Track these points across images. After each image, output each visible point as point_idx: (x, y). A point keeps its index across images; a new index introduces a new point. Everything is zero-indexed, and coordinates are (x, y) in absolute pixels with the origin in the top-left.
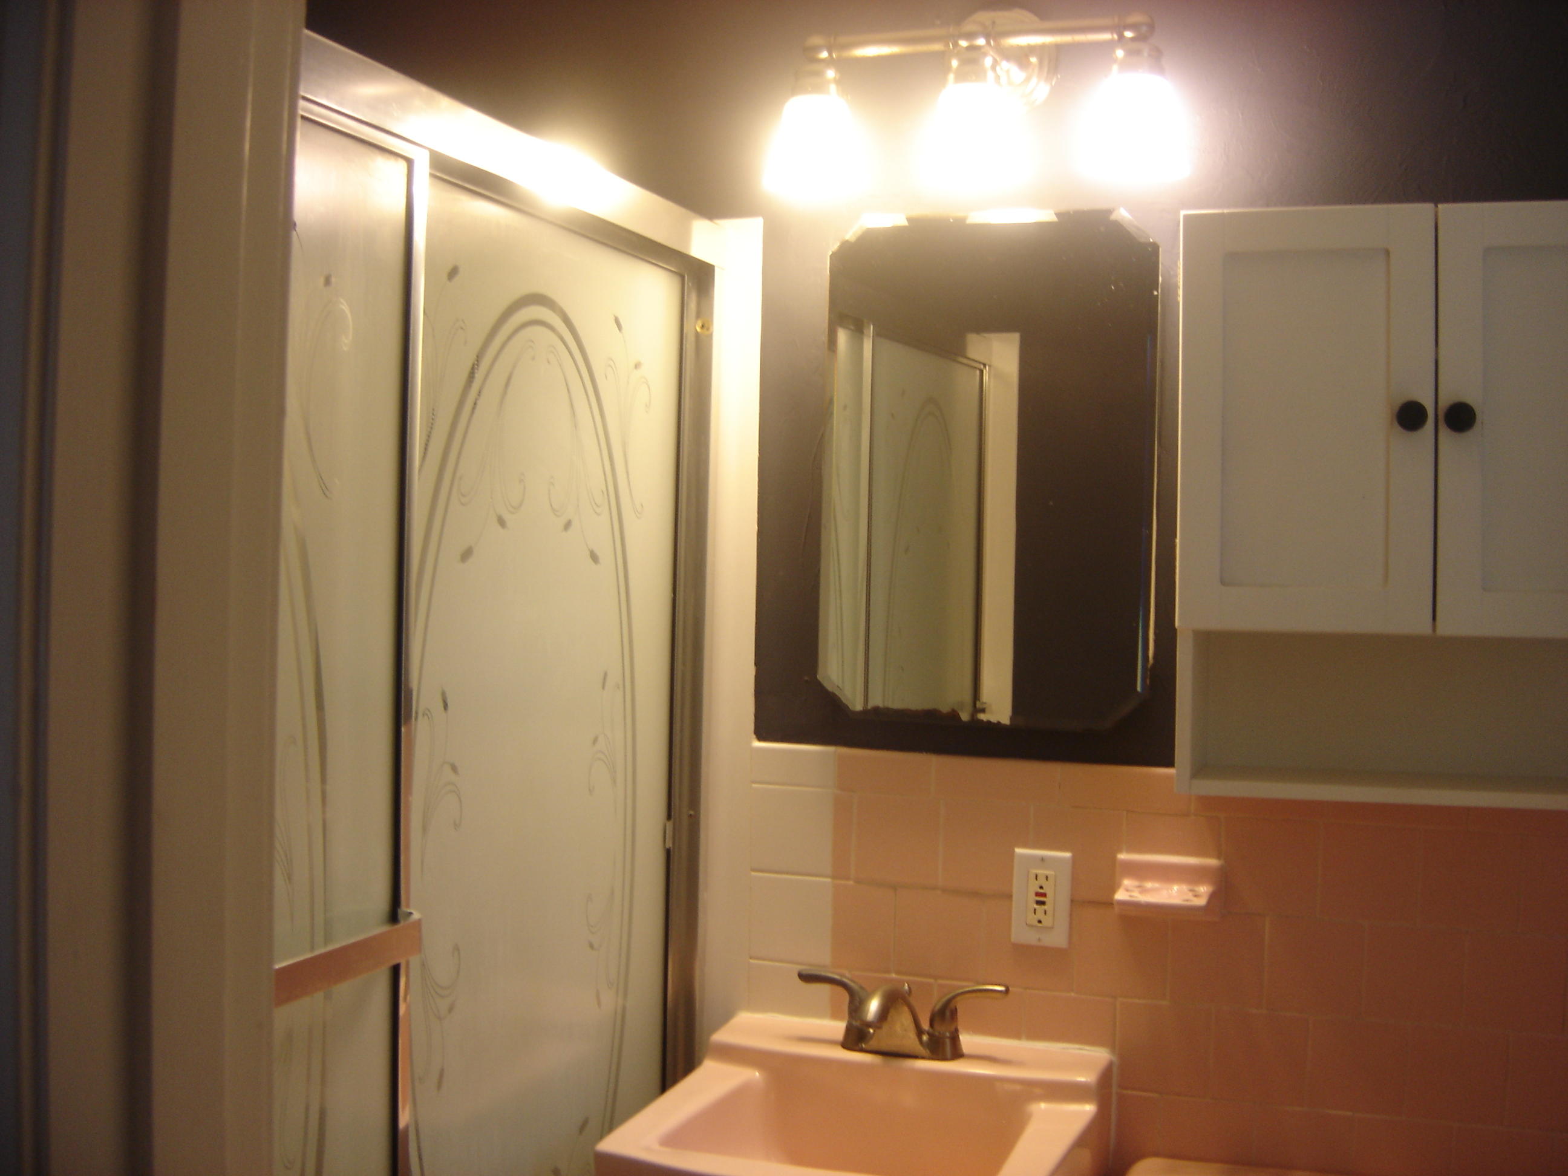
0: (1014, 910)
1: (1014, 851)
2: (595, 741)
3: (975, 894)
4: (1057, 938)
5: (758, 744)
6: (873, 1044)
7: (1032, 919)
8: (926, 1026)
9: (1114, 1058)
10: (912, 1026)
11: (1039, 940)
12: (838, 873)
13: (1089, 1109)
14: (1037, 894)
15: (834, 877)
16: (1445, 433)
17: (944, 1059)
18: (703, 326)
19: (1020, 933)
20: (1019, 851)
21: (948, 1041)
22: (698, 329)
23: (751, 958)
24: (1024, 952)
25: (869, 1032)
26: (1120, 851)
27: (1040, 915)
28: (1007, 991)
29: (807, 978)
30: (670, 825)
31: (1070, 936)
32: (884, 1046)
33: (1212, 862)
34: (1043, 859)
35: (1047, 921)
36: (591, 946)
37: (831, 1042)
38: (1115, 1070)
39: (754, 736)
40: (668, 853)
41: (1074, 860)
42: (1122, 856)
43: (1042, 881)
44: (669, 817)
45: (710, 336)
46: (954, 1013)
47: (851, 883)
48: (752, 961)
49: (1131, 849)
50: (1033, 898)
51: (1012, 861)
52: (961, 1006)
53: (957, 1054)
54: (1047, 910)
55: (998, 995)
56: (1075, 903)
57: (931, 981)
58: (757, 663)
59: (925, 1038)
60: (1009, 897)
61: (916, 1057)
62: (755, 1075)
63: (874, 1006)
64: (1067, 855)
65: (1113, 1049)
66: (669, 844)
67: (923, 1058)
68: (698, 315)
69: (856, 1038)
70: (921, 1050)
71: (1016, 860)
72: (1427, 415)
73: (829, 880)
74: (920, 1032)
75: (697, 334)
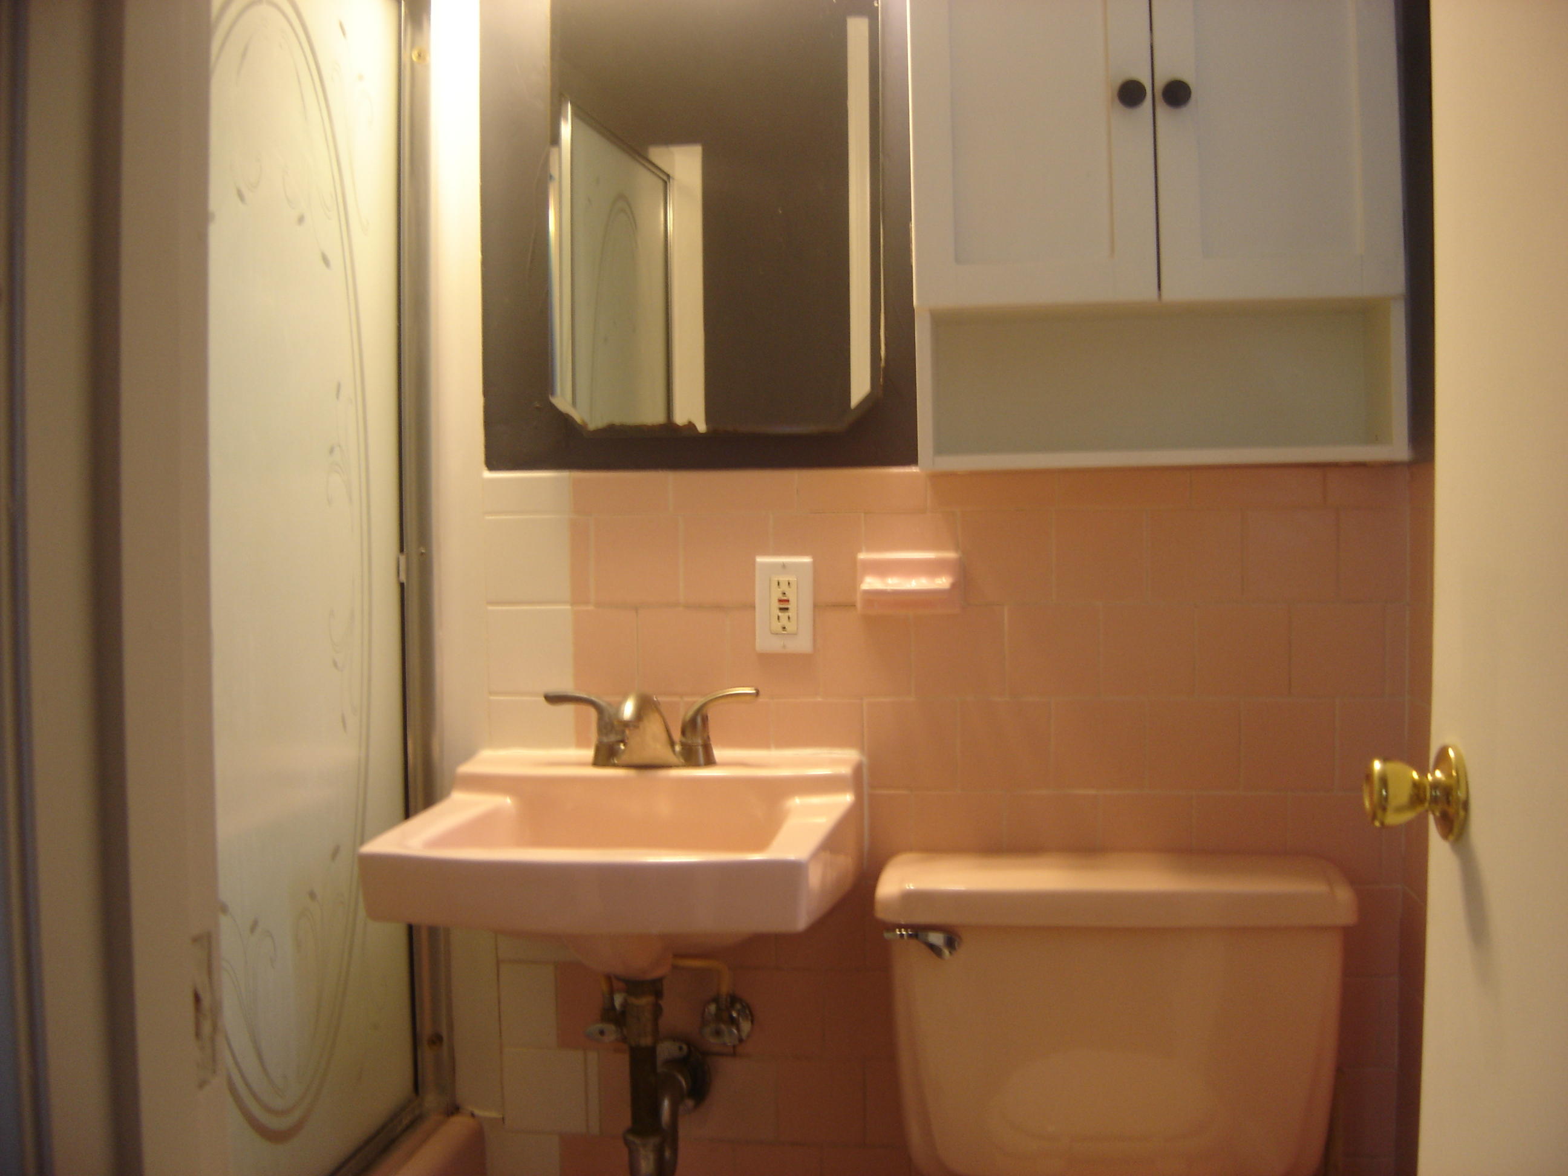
0: (757, 620)
1: (754, 563)
2: (332, 451)
3: (719, 607)
4: (803, 643)
5: (488, 475)
6: (625, 758)
7: (777, 626)
8: (677, 736)
9: (865, 760)
10: (663, 736)
11: (784, 647)
12: (577, 600)
13: (847, 799)
14: (780, 601)
15: (574, 603)
16: (1163, 110)
17: (696, 765)
18: (419, 55)
19: (765, 642)
20: (759, 559)
21: (701, 750)
22: (415, 58)
23: (491, 693)
24: (769, 661)
25: (620, 748)
26: (860, 550)
27: (784, 621)
28: (757, 694)
29: (554, 699)
30: (403, 559)
31: (815, 641)
32: (637, 759)
33: (951, 555)
34: (784, 566)
35: (791, 627)
36: (335, 664)
37: (581, 764)
38: (865, 771)
39: (486, 468)
40: (402, 586)
41: (816, 567)
42: (862, 556)
43: (784, 587)
44: (402, 550)
45: (427, 67)
46: (705, 720)
47: (591, 608)
48: (492, 698)
49: (870, 549)
50: (776, 605)
51: (754, 570)
52: (712, 713)
53: (710, 761)
54: (790, 616)
55: (748, 698)
56: (818, 607)
57: (676, 699)
58: (486, 393)
59: (678, 748)
60: (753, 607)
61: (669, 766)
62: (506, 801)
63: (628, 710)
64: (807, 560)
65: (862, 749)
66: (403, 578)
67: (677, 766)
68: (413, 46)
69: (606, 755)
70: (672, 759)
71: (757, 567)
72: (1146, 93)
73: (568, 607)
74: (672, 744)
75: (412, 62)
